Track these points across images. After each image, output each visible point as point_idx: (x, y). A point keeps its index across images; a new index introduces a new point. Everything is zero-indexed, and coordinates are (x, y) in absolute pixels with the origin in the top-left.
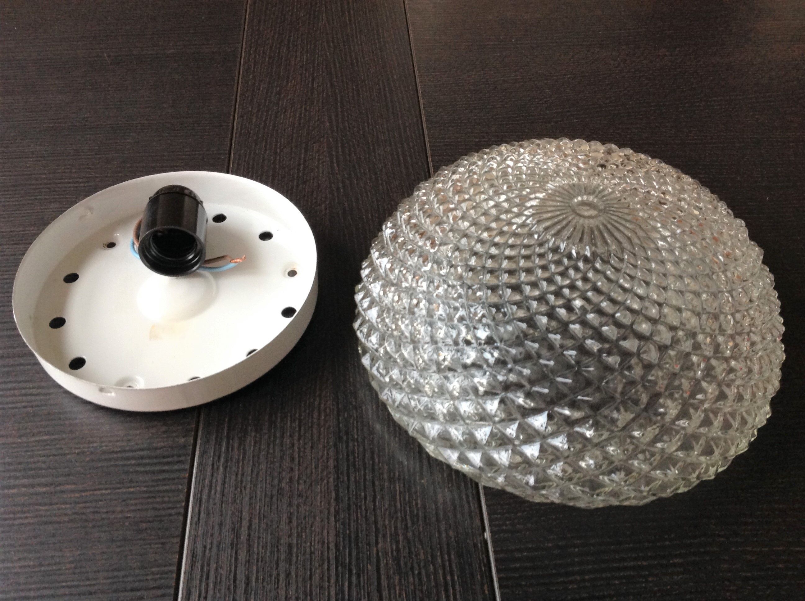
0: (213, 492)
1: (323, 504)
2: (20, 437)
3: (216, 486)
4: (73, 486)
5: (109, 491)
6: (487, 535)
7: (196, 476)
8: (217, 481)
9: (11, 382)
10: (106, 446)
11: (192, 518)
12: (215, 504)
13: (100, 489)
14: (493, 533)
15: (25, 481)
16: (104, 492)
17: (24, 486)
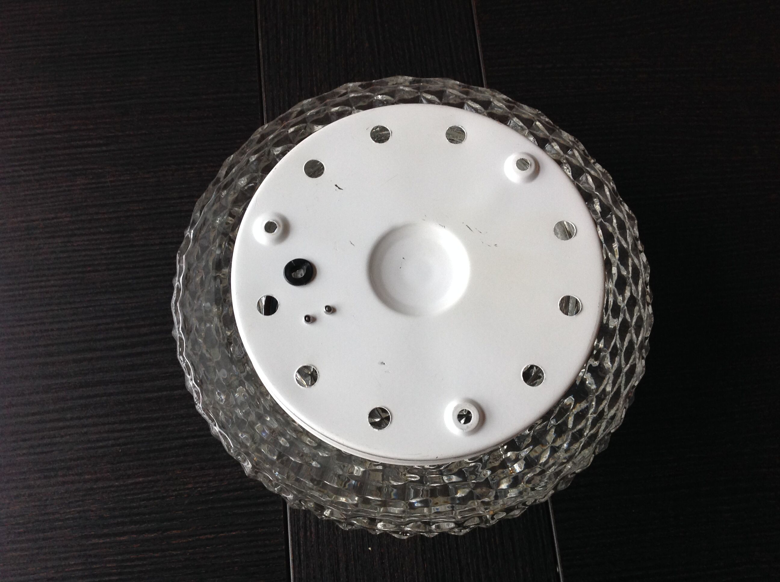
0: (308, 534)
1: (410, 544)
2: (117, 479)
3: (311, 529)
4: (179, 532)
5: (213, 536)
6: (559, 569)
7: (291, 518)
8: (310, 522)
9: (91, 417)
10: (201, 487)
11: (293, 560)
12: (312, 546)
13: (205, 534)
14: (562, 567)
15: (133, 527)
16: (209, 536)
17: (133, 533)
